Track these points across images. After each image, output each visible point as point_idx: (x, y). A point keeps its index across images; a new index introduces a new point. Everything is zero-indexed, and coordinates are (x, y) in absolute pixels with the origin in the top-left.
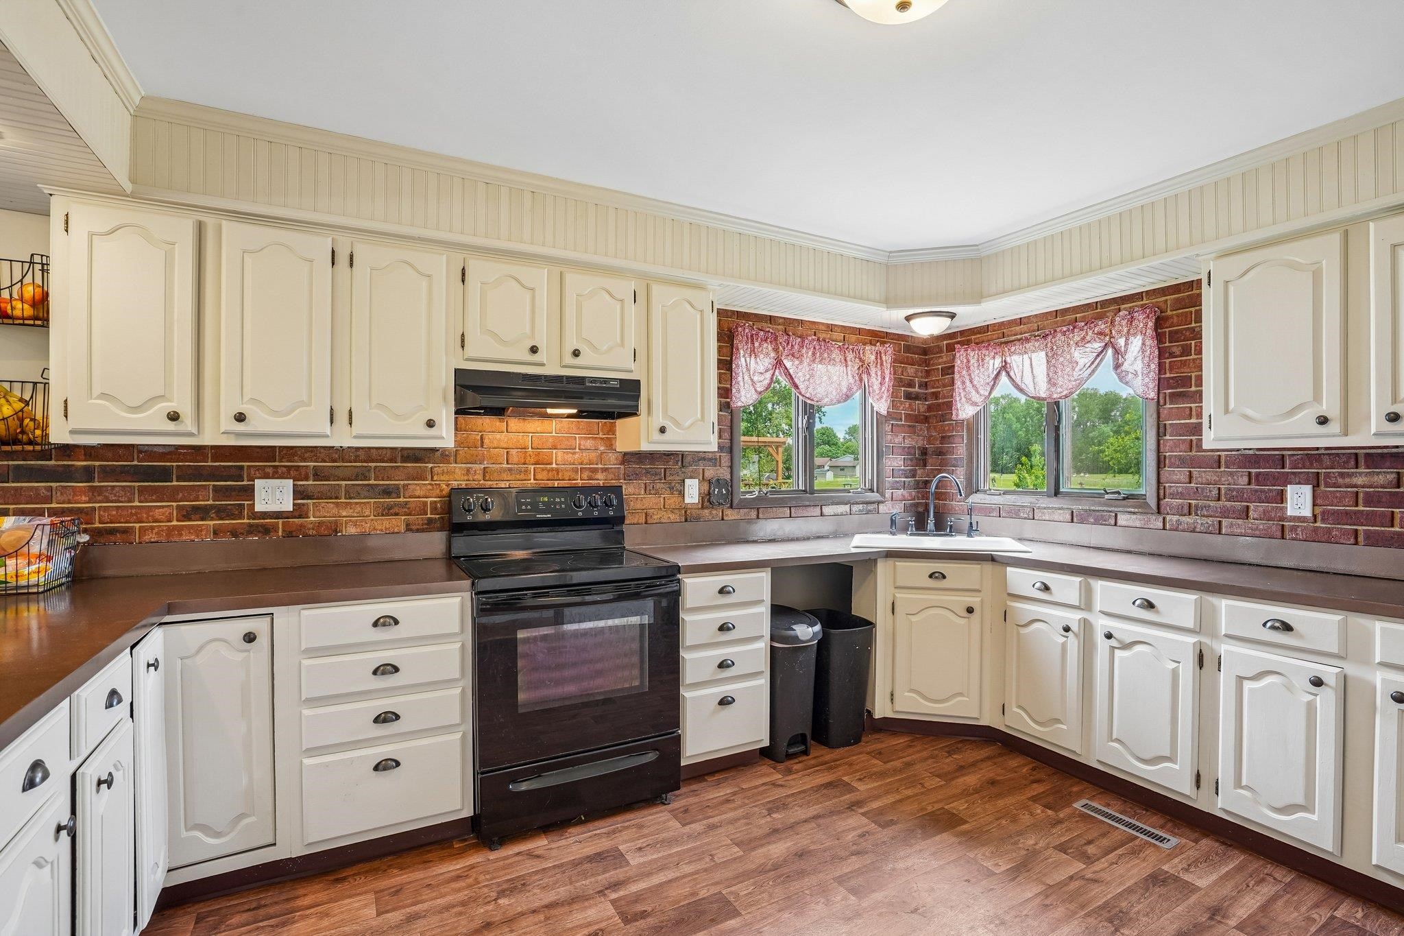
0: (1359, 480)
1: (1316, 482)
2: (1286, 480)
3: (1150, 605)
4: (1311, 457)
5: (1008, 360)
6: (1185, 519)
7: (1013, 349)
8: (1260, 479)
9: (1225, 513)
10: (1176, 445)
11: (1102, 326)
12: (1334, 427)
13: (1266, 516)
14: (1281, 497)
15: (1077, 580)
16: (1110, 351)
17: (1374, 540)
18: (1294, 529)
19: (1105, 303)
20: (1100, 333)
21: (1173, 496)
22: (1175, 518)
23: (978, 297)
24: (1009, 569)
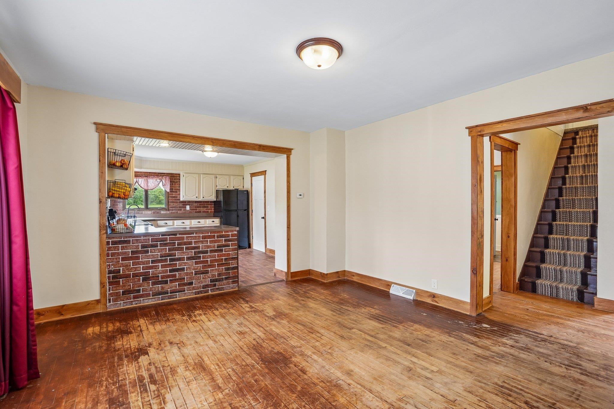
0: (194, 205)
1: (189, 205)
2: (186, 205)
3: (184, 223)
4: (189, 202)
5: (137, 180)
6: (173, 211)
7: (139, 178)
8: (183, 205)
9: (179, 210)
10: (171, 199)
11: (160, 178)
12: (197, 198)
13: (184, 210)
14: (186, 207)
15: (172, 221)
16: (161, 182)
17: (196, 212)
18: (187, 212)
19: (158, 173)
20: (160, 179)
21: (171, 208)
22: (171, 211)
23: (141, 168)
24: (158, 222)
